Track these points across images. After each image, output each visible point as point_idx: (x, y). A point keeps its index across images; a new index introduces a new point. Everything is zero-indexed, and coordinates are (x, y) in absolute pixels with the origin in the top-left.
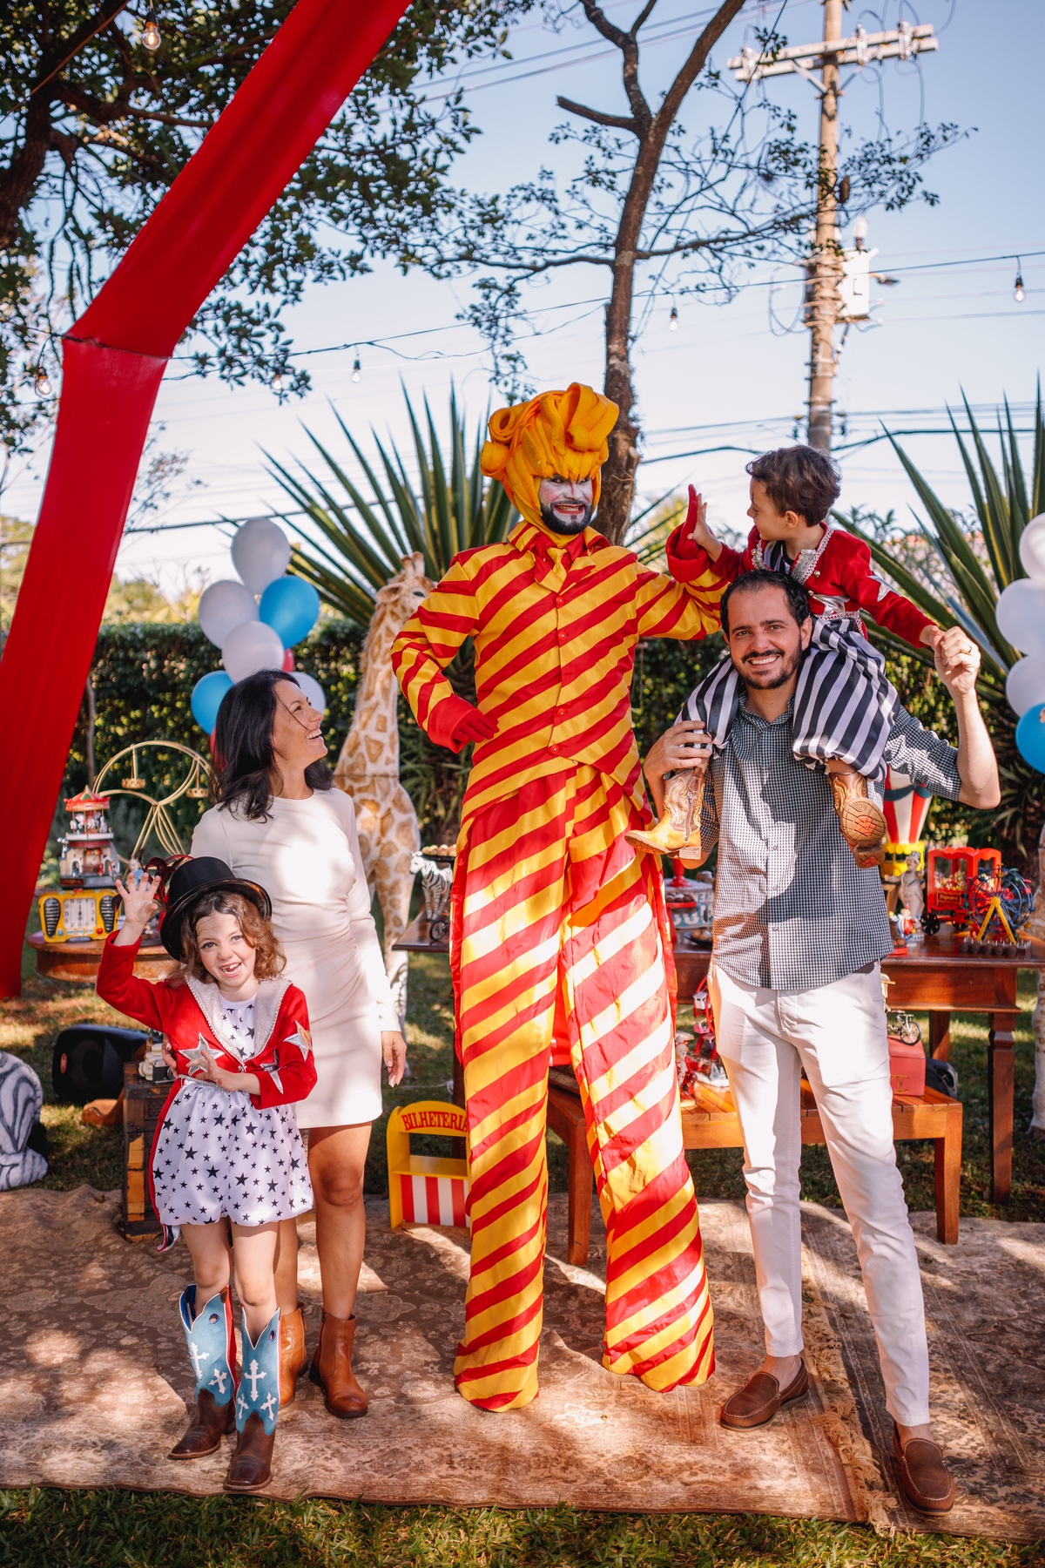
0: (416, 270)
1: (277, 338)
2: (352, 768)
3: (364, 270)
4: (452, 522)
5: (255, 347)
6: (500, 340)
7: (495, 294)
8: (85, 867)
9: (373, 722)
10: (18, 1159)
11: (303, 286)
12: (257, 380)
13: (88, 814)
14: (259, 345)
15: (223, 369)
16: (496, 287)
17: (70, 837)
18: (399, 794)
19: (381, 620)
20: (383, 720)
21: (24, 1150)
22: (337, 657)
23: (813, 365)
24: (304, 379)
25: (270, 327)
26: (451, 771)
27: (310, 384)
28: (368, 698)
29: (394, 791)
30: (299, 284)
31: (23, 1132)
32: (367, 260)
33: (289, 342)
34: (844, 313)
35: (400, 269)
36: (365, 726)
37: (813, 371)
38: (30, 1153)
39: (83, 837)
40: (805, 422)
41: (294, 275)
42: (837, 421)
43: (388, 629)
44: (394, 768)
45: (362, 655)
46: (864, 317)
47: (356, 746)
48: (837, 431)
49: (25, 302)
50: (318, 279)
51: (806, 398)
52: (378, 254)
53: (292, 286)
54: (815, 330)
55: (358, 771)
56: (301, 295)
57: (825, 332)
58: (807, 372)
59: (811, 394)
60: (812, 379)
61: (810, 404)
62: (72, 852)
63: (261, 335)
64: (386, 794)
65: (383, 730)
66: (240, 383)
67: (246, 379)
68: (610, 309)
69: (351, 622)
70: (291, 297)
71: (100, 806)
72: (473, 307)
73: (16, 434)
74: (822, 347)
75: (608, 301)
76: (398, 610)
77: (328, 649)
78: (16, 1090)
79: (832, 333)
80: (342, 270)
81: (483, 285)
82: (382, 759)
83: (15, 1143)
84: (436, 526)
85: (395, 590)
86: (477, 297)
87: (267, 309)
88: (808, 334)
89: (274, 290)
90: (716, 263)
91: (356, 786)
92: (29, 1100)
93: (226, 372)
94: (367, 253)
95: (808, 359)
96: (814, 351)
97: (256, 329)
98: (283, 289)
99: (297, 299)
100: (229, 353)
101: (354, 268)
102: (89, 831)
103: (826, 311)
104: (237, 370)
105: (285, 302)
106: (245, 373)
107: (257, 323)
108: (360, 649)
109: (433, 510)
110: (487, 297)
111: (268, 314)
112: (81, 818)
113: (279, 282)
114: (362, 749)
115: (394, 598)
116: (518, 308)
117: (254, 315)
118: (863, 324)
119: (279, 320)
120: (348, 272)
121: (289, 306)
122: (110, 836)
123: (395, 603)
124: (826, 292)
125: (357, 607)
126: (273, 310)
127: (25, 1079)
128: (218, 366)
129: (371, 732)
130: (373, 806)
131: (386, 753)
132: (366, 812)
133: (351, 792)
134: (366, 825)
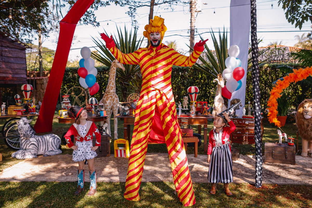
0: (118, 4)
1: (94, 17)
2: (108, 91)
3: (109, 5)
4: (125, 49)
5: (90, 18)
6: (133, 17)
7: (132, 10)
8: (66, 106)
9: (111, 83)
10: (57, 150)
11: (98, 7)
12: (90, 24)
13: (66, 98)
14: (90, 17)
15: (84, 22)
16: (132, 8)
17: (63, 102)
18: (116, 95)
19: (112, 67)
20: (113, 83)
21: (58, 149)
22: (105, 73)
23: (191, 20)
24: (99, 24)
25: (92, 14)
26: (126, 93)
27: (100, 25)
28: (110, 80)
29: (115, 95)
30: (97, 7)
31: (58, 146)
32: (110, 3)
33: (96, 17)
34: (197, 10)
35: (115, 4)
36: (110, 84)
37: (191, 21)
38: (59, 150)
39: (65, 102)
40: (190, 30)
41: (96, 5)
42: (195, 30)
43: (114, 69)
44: (115, 91)
45: (109, 73)
46: (200, 11)
47: (109, 87)
48: (195, 32)
49: (48, 10)
50: (101, 6)
51: (190, 26)
52: (112, 2)
53: (96, 7)
54: (191, 14)
55: (109, 91)
56: (98, 9)
57: (193, 14)
58: (190, 21)
59: (191, 25)
60: (191, 22)
61: (191, 27)
62: (63, 104)
63: (91, 16)
64: (114, 95)
65: (113, 85)
66: (87, 24)
67: (88, 24)
68: (150, 15)
69: (108, 67)
70: (96, 9)
71: (68, 97)
72: (128, 12)
73: (46, 33)
74: (193, 17)
75: (149, 14)
76: (115, 65)
77: (104, 72)
78: (57, 140)
79: (195, 14)
80: (105, 5)
81: (130, 8)
82: (113, 89)
83: (57, 148)
84: (122, 50)
85: (115, 62)
86: (129, 10)
87: (91, 11)
88: (190, 14)
89: (93, 8)
90: (170, 5)
91: (109, 94)
92: (59, 142)
93: (85, 22)
94: (110, 2)
95: (190, 19)
96: (191, 18)
97: (90, 15)
98: (94, 7)
99: (97, 9)
100: (85, 19)
101: (107, 4)
102: (66, 101)
103: (194, 10)
104: (86, 22)
105: (95, 10)
106: (88, 23)
107: (90, 14)
108: (109, 72)
109: (122, 47)
110: (131, 10)
111: (92, 12)
112: (65, 99)
113: (94, 6)
114: (110, 88)
115: (115, 63)
116: (136, 12)
117: (89, 12)
118: (200, 12)
119: (94, 13)
120: (106, 5)
121: (96, 10)
122: (69, 101)
123: (115, 64)
124: (193, 7)
125: (109, 65)
126: (93, 12)
127: (58, 139)
128: (83, 21)
129: (111, 85)
130: (112, 97)
131: (114, 88)
132: (110, 98)
133: (108, 95)
134: (111, 100)
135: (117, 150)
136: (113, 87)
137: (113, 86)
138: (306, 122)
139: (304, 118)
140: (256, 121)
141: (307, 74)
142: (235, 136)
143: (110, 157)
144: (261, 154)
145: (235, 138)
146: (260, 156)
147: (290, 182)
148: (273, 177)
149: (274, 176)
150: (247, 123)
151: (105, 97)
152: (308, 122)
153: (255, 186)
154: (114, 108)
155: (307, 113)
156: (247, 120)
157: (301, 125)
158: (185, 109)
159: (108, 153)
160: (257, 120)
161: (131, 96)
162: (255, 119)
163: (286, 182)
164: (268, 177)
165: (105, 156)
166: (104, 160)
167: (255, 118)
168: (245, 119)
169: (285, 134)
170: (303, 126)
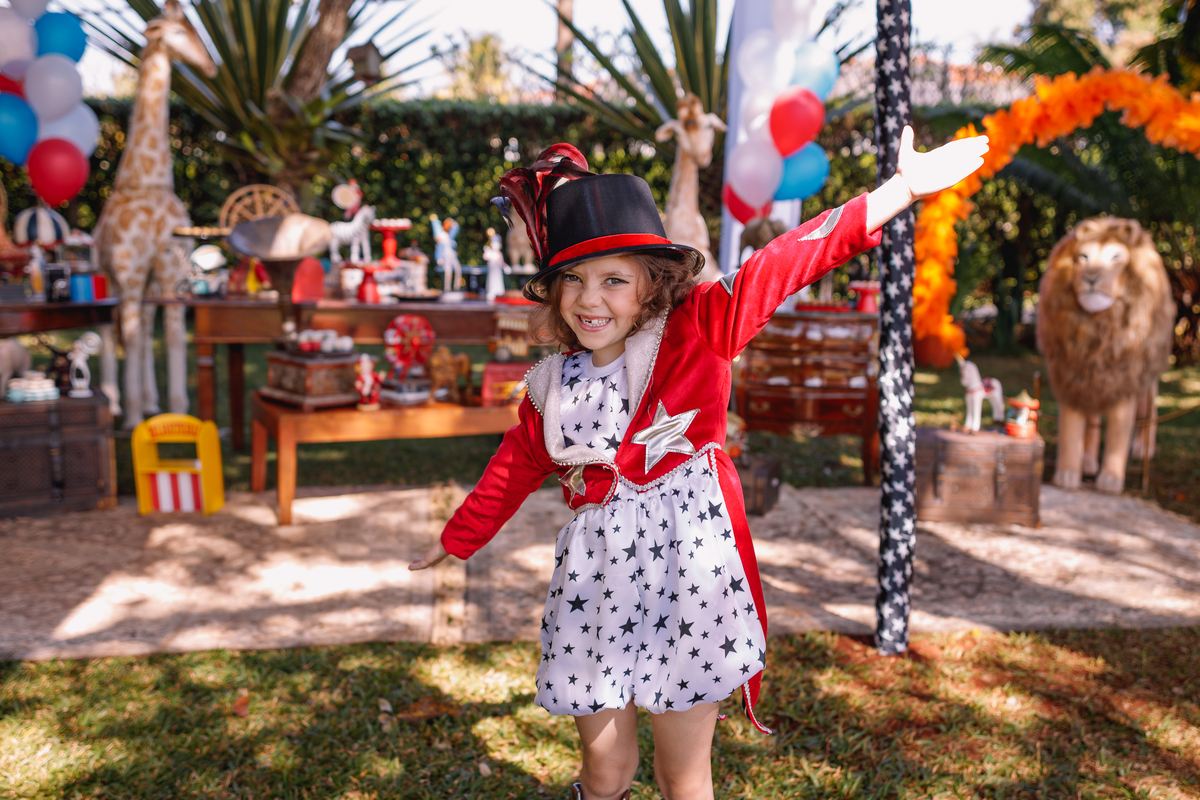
2: (129, 179)
20: (155, 140)
28: (140, 121)
29: (168, 199)
44: (169, 180)
47: (131, 162)
55: (134, 182)
64: (161, 201)
65: (156, 148)
76: (162, 47)
82: (157, 172)
91: (133, 194)
114: (138, 164)
129: (144, 149)
130: (149, 211)
131: (159, 167)
132: (142, 217)
133: (128, 200)
134: (144, 226)
135: (153, 477)
136: (152, 162)
137: (156, 155)
138: (1087, 329)
139: (1079, 309)
140: (887, 296)
141: (1095, 99)
142: (759, 400)
143: (110, 514)
144: (911, 477)
145: (759, 406)
146: (907, 485)
147: (1038, 613)
148: (950, 592)
149: (956, 587)
150: (815, 335)
151: (111, 213)
152: (1098, 326)
153: (873, 645)
154: (162, 266)
155: (1092, 283)
156: (815, 320)
157: (1060, 342)
158: (517, 269)
159: (102, 492)
160: (893, 290)
161: (239, 200)
162: (884, 288)
163: (1016, 614)
164: (926, 592)
165: (85, 507)
166: (72, 530)
167: (887, 280)
168: (807, 314)
169: (996, 384)
170: (1069, 346)
